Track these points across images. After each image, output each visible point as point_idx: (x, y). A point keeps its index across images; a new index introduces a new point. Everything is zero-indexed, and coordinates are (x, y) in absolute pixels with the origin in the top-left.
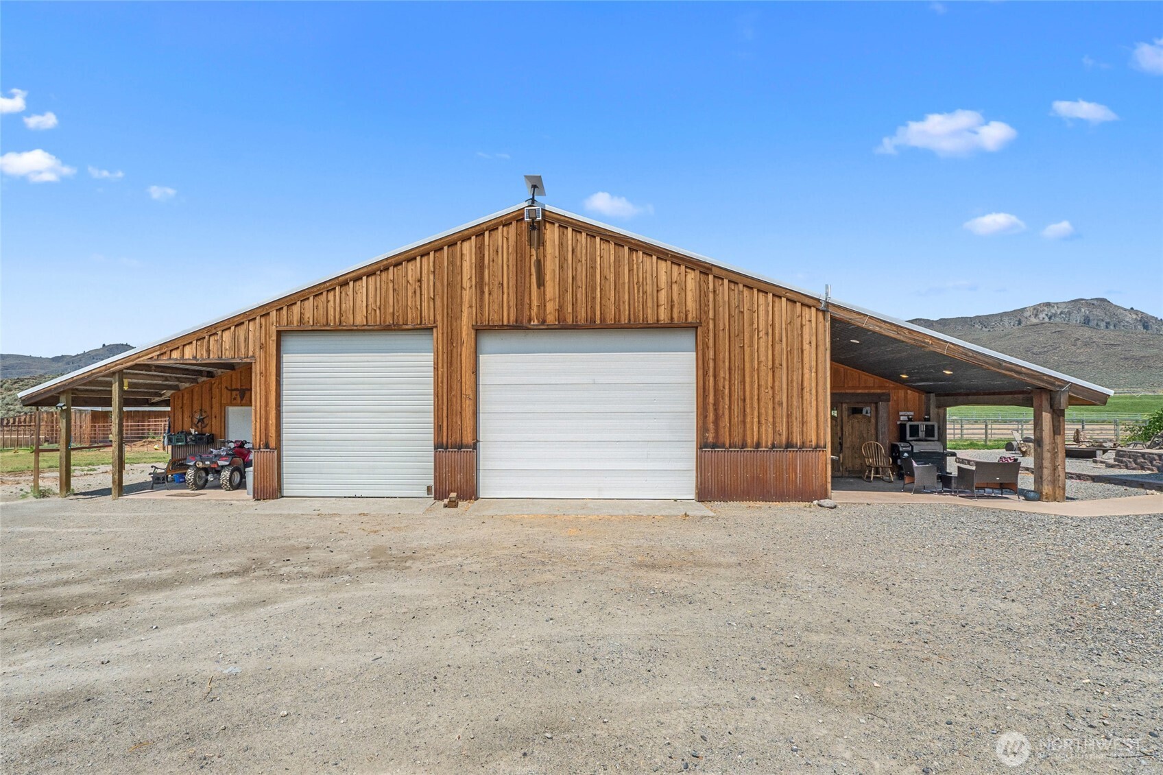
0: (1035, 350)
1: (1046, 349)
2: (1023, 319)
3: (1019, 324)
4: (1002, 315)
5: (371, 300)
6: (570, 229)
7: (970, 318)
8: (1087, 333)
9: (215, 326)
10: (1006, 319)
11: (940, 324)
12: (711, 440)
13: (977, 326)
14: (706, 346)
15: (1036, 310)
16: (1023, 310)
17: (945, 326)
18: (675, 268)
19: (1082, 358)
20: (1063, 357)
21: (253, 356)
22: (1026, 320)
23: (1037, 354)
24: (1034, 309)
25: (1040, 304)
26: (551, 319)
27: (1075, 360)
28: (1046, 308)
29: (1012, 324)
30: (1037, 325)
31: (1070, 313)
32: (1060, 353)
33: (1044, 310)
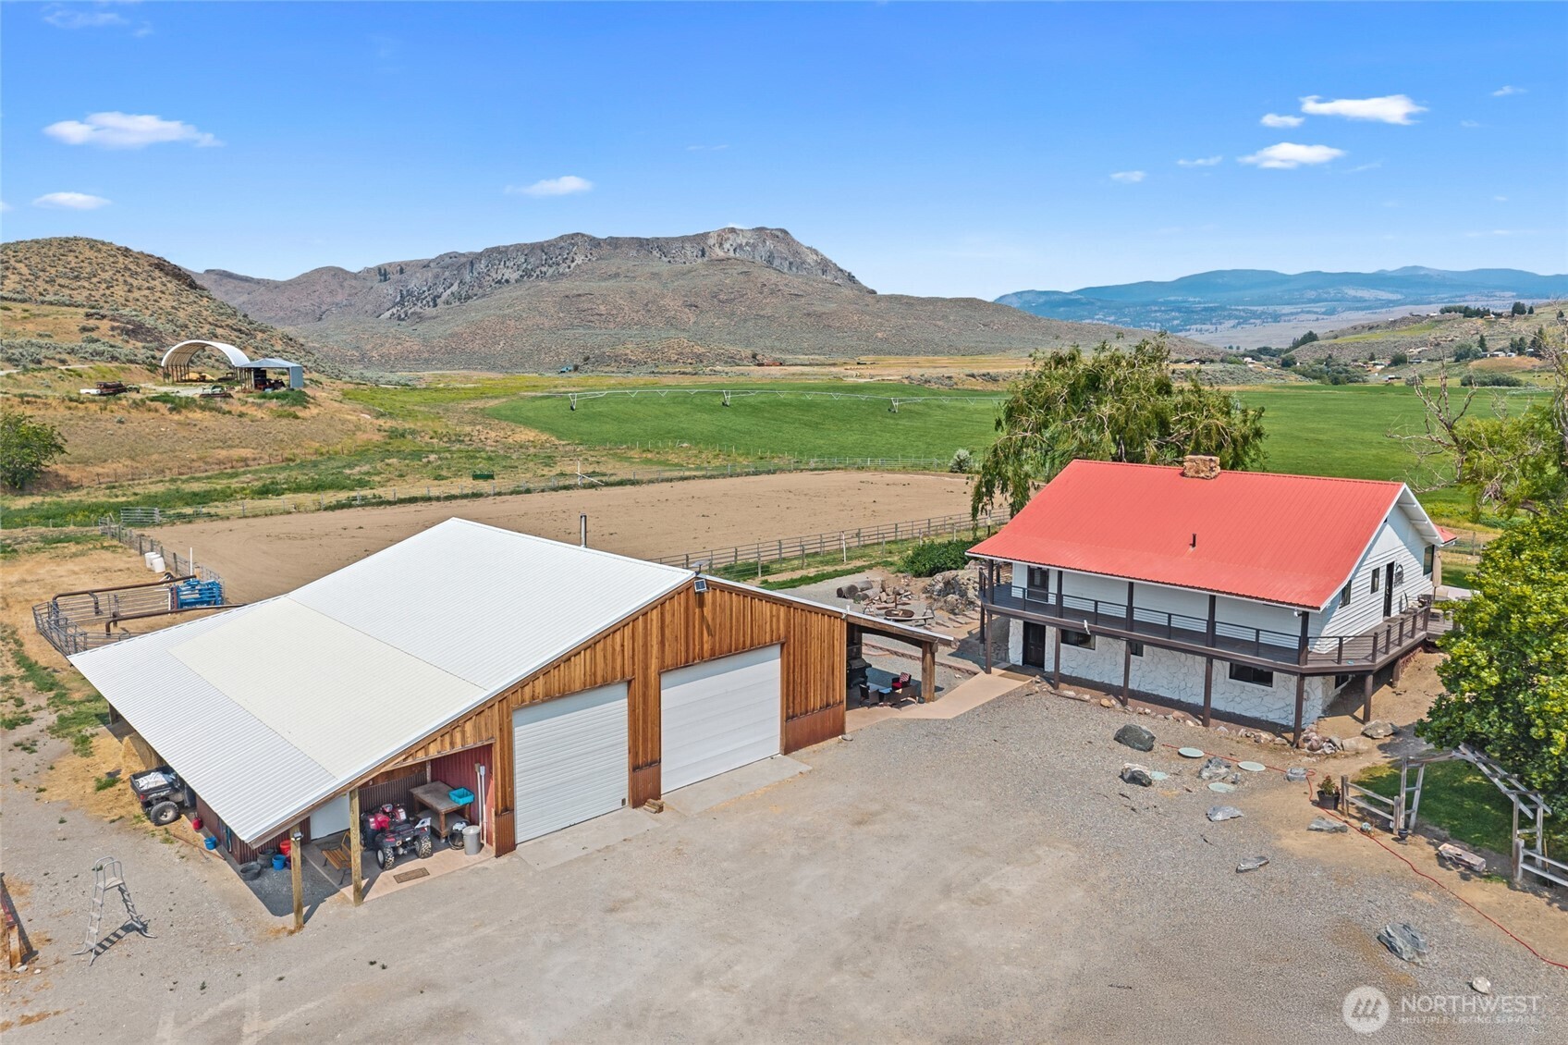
0: (722, 297)
1: (732, 296)
2: (706, 249)
3: (703, 255)
4: (684, 239)
5: (588, 668)
6: (718, 590)
7: (647, 240)
8: (771, 277)
9: (458, 720)
10: (688, 246)
11: (609, 244)
12: (791, 714)
13: (654, 252)
14: (789, 654)
15: (722, 236)
16: (705, 236)
17: (616, 248)
18: (774, 606)
19: (768, 311)
20: (749, 308)
21: (492, 737)
22: (710, 250)
23: (723, 302)
24: (719, 236)
25: (724, 229)
26: (706, 654)
27: (762, 313)
28: (730, 235)
29: (695, 254)
30: (723, 260)
31: (754, 246)
32: (747, 303)
33: (728, 239)
